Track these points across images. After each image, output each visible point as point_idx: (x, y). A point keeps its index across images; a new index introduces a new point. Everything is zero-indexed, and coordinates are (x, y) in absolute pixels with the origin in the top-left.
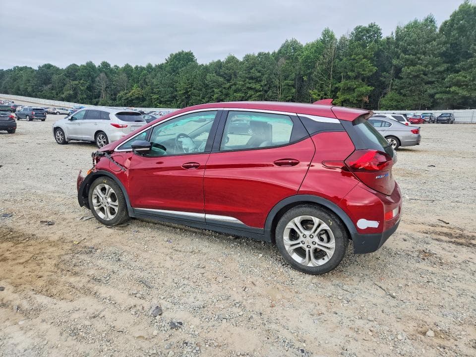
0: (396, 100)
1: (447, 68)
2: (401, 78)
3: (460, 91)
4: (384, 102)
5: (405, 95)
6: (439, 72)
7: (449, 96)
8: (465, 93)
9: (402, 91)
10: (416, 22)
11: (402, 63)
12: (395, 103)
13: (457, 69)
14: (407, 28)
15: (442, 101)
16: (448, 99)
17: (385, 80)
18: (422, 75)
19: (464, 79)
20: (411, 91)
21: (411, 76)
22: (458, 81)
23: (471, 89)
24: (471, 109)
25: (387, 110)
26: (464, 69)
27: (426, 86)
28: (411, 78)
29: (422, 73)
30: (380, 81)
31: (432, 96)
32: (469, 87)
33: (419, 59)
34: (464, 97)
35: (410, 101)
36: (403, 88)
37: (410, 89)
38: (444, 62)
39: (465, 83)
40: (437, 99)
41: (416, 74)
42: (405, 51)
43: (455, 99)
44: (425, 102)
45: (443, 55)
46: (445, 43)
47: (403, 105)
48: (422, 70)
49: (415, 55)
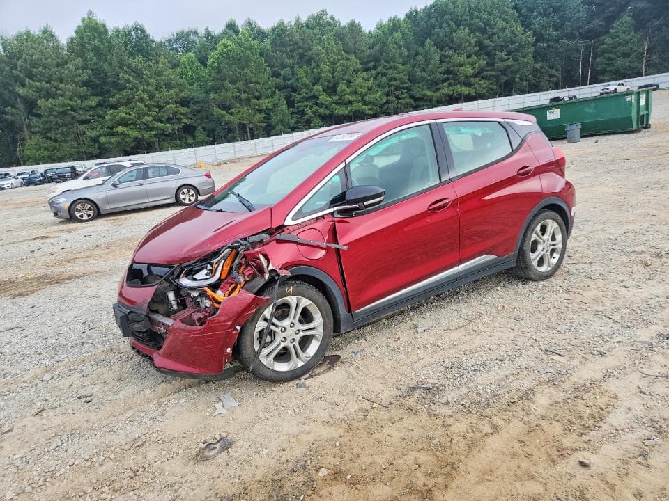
0: (46, 149)
1: (99, 102)
2: (39, 116)
3: (131, 132)
4: (27, 152)
5: (56, 141)
6: (92, 108)
7: (118, 139)
8: (136, 134)
9: (49, 135)
10: (28, 33)
11: (34, 93)
12: (46, 153)
13: (114, 103)
14: (17, 40)
15: (111, 146)
16: (119, 143)
17: (13, 118)
18: (70, 112)
19: (128, 116)
20: (62, 134)
21: (54, 113)
22: (122, 119)
23: (140, 128)
24: (148, 153)
25: (39, 164)
26: (122, 104)
27: (82, 127)
28: (55, 116)
29: (69, 108)
30: (6, 120)
31: (95, 140)
32: (138, 126)
33: (57, 88)
34: (136, 139)
35: (67, 149)
36: (49, 130)
37: (59, 131)
38: (93, 94)
39: (131, 122)
40: (105, 143)
41: (61, 110)
42: (31, 76)
43: (126, 142)
44: (90, 150)
45: (86, 83)
46: (84, 68)
47: (58, 154)
48: (69, 105)
49: (48, 82)
